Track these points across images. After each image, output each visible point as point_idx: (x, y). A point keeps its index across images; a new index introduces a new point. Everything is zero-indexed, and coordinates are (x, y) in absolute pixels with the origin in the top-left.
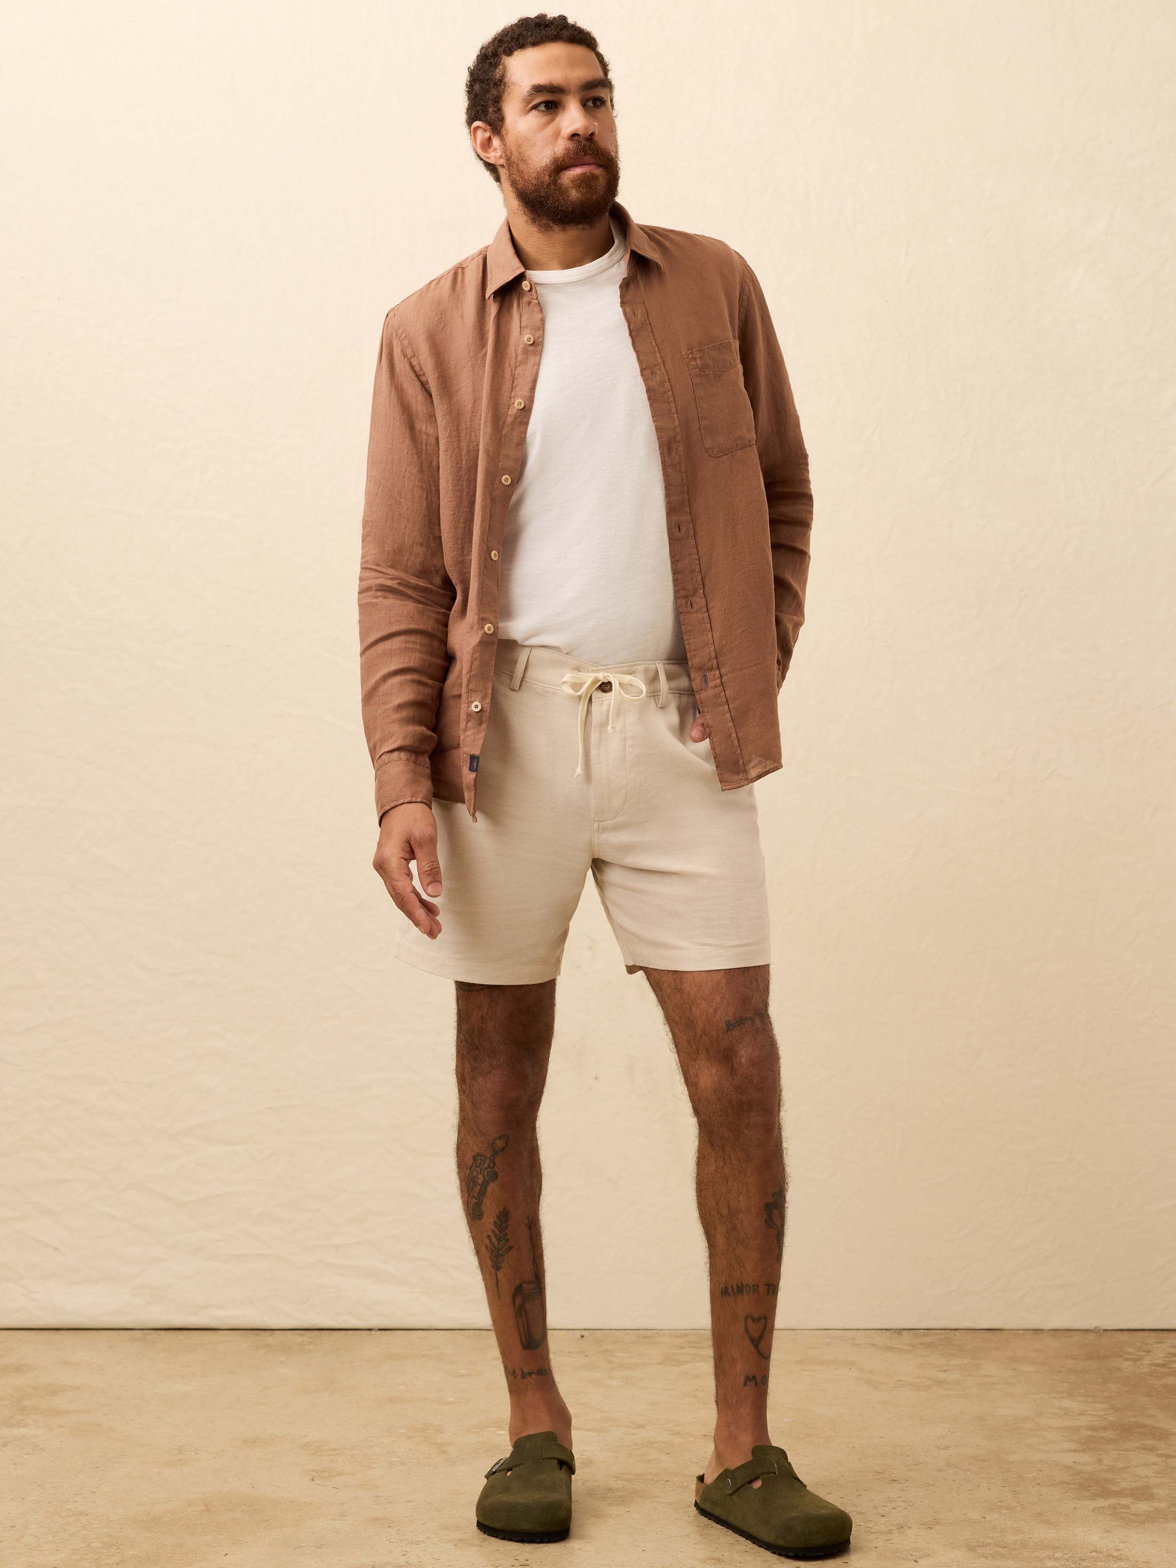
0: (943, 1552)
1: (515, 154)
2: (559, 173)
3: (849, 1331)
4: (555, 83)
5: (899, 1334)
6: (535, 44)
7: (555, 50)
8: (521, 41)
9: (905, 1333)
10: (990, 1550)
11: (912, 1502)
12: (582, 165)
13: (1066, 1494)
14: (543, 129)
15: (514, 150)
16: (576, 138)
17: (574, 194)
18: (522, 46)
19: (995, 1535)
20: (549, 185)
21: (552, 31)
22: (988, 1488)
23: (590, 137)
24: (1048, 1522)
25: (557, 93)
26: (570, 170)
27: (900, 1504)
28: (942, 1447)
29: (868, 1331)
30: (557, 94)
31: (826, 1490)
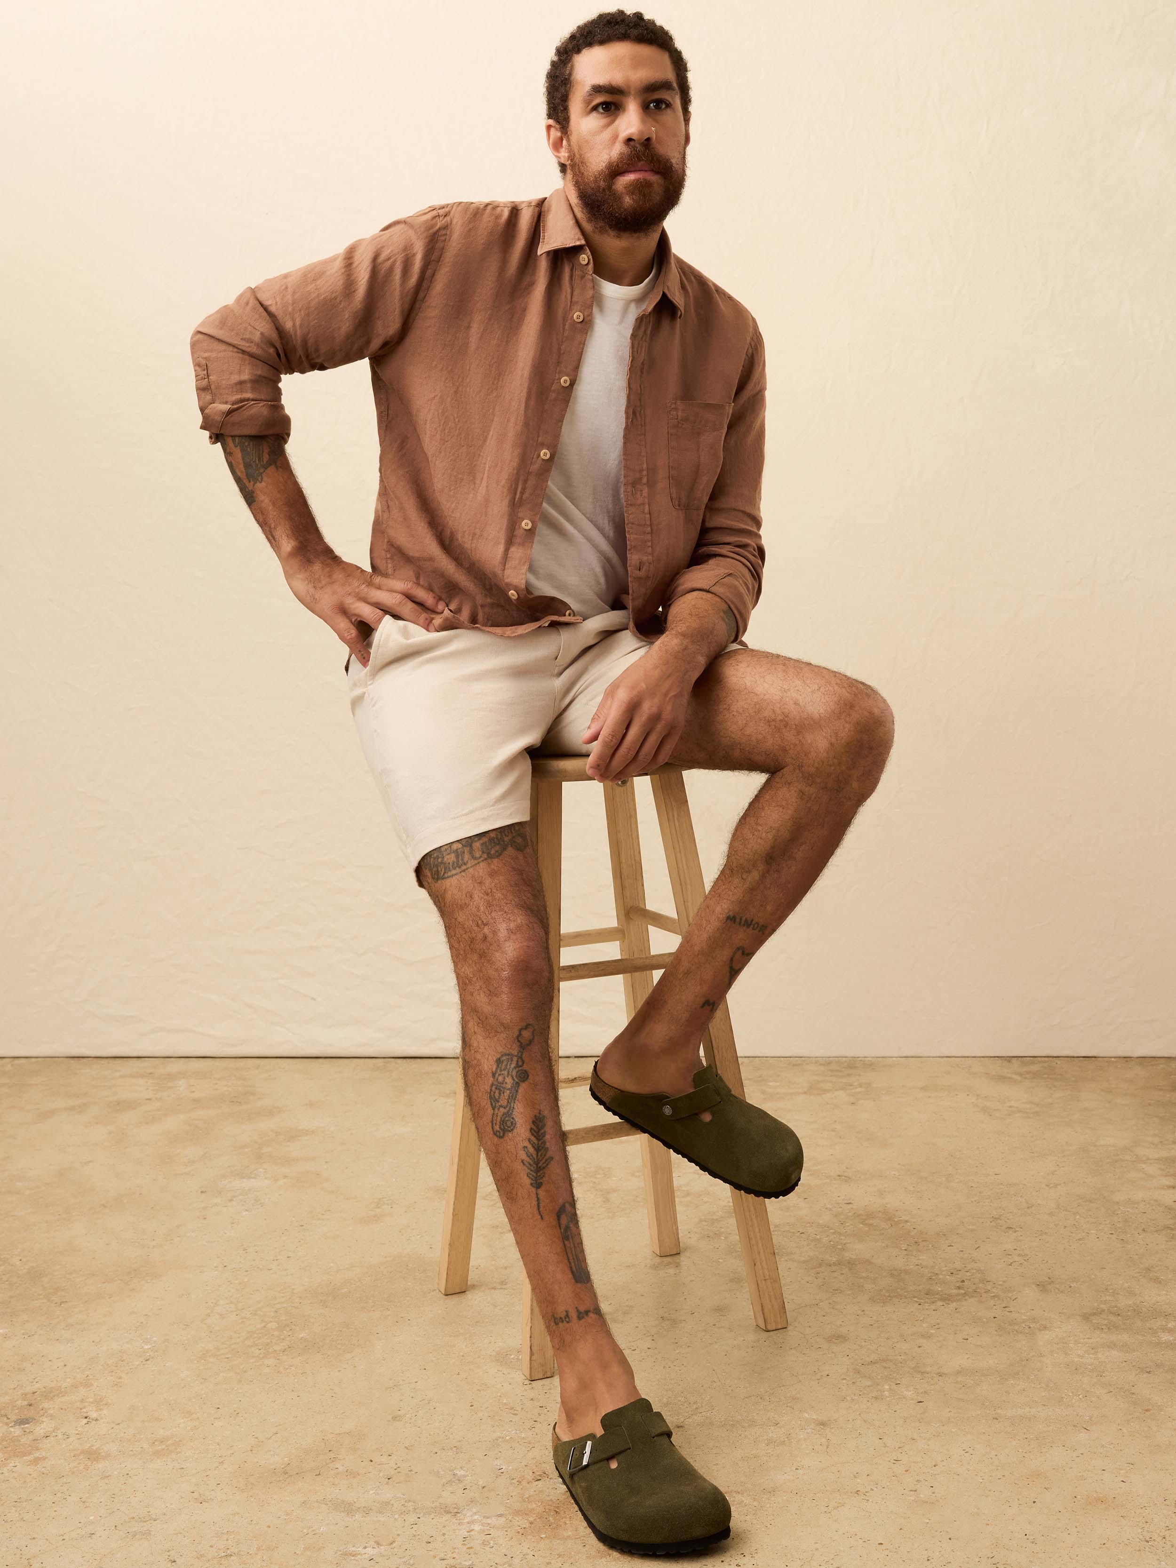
0: (1059, 1323)
1: (577, 156)
2: (613, 178)
3: (967, 1058)
4: (614, 83)
5: (1009, 1061)
6: (602, 42)
7: (621, 50)
8: (589, 39)
9: (1014, 1060)
10: (1104, 1319)
11: (1027, 1255)
12: (635, 171)
13: (1170, 1243)
14: (602, 132)
15: (576, 151)
16: (632, 143)
17: (628, 201)
18: (590, 45)
19: (1108, 1298)
20: (604, 189)
21: (622, 29)
22: (1097, 1236)
23: (646, 142)
24: (1157, 1280)
25: (616, 94)
26: (624, 176)
27: (1016, 1258)
28: (1052, 1185)
29: (982, 1059)
30: (617, 96)
31: (947, 1241)
